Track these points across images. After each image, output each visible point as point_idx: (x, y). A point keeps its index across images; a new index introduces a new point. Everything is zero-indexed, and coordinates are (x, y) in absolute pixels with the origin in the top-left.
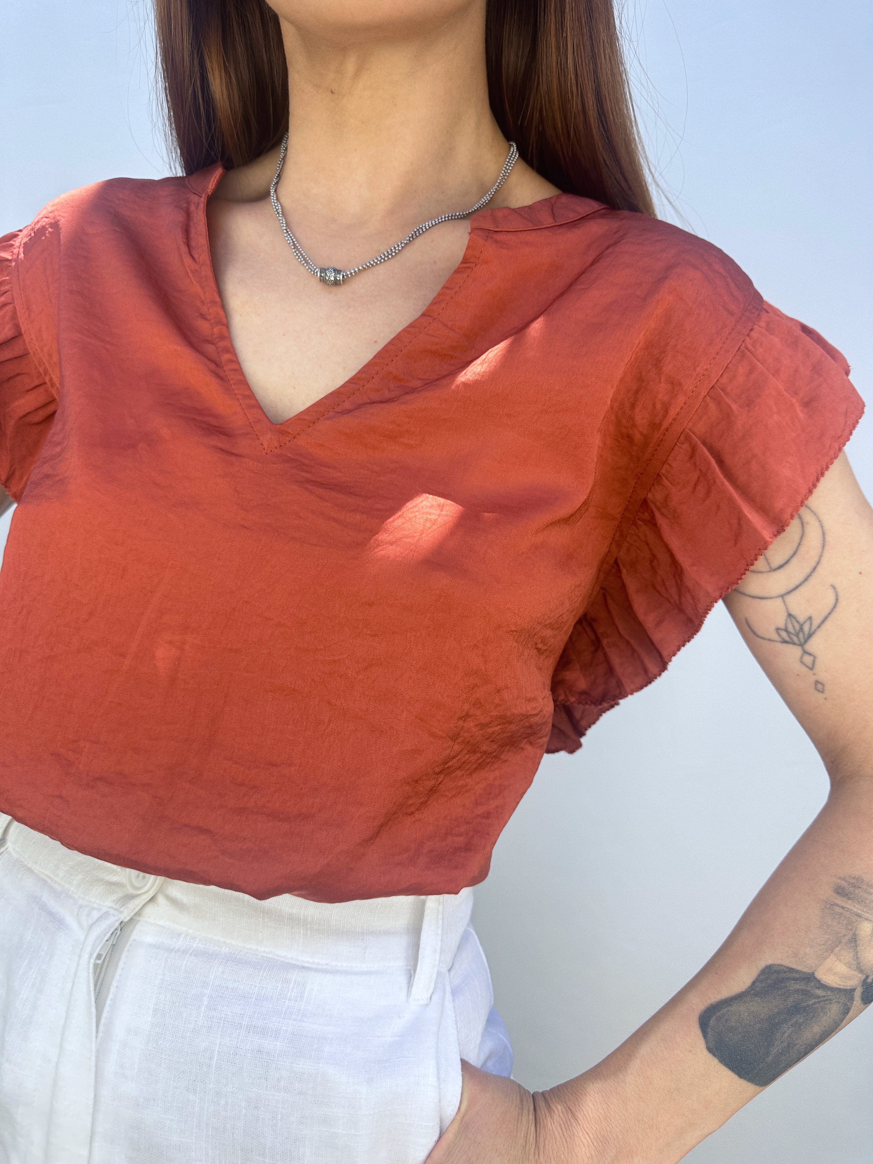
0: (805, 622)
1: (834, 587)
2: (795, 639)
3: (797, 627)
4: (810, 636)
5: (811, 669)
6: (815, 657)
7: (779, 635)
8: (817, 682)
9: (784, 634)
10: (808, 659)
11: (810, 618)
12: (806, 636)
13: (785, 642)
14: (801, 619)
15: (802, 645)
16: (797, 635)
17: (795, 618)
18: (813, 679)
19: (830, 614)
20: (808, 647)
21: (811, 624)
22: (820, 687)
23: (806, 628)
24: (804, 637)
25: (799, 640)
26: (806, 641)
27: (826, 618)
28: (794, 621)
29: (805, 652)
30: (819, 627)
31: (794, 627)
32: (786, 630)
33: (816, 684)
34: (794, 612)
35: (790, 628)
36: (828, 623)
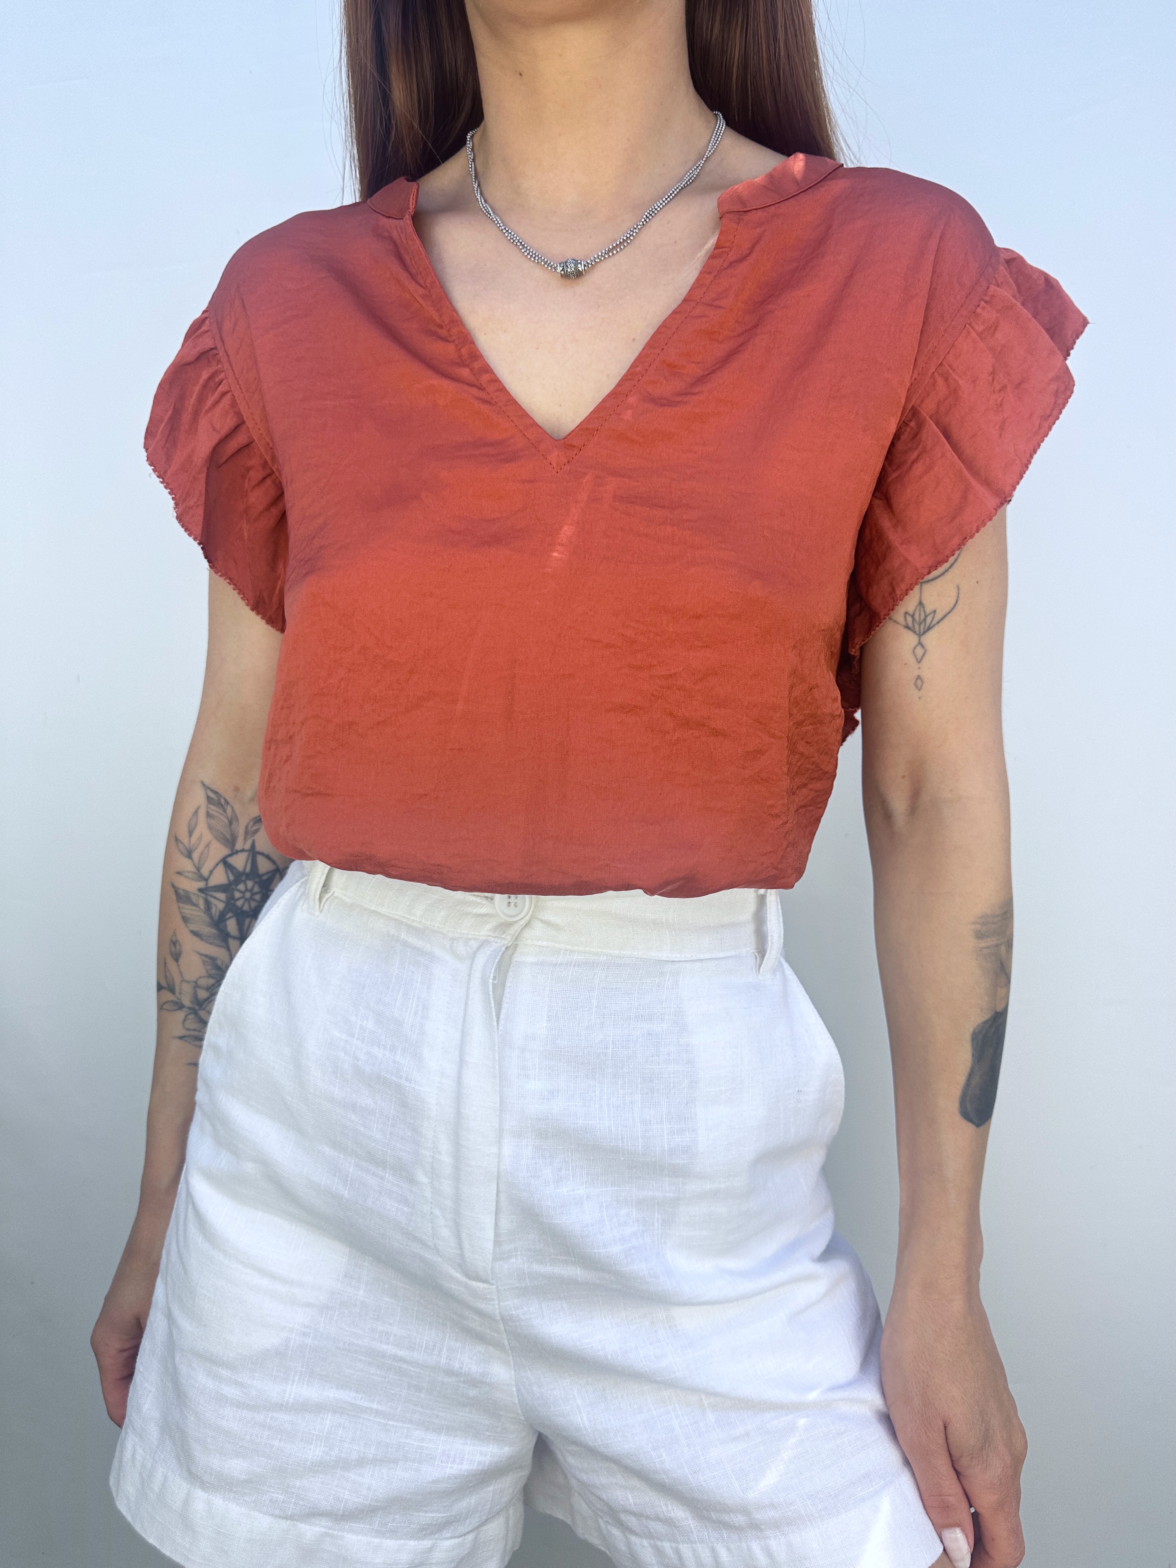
0: (929, 614)
1: (958, 589)
2: (917, 627)
3: (922, 617)
4: (929, 628)
5: (919, 662)
6: (926, 651)
7: (906, 619)
8: (919, 677)
9: (909, 619)
10: (919, 651)
11: (935, 611)
12: (926, 628)
13: (907, 627)
14: (928, 610)
15: (920, 635)
16: (920, 624)
17: (924, 608)
18: (916, 673)
19: (949, 613)
20: (923, 639)
21: (933, 618)
22: (919, 682)
23: (929, 620)
24: (924, 628)
25: (920, 630)
26: (924, 633)
27: (945, 616)
28: (922, 609)
29: (920, 643)
30: (938, 623)
31: (920, 615)
32: (913, 616)
33: (917, 679)
34: (924, 602)
35: (917, 617)
36: (946, 621)
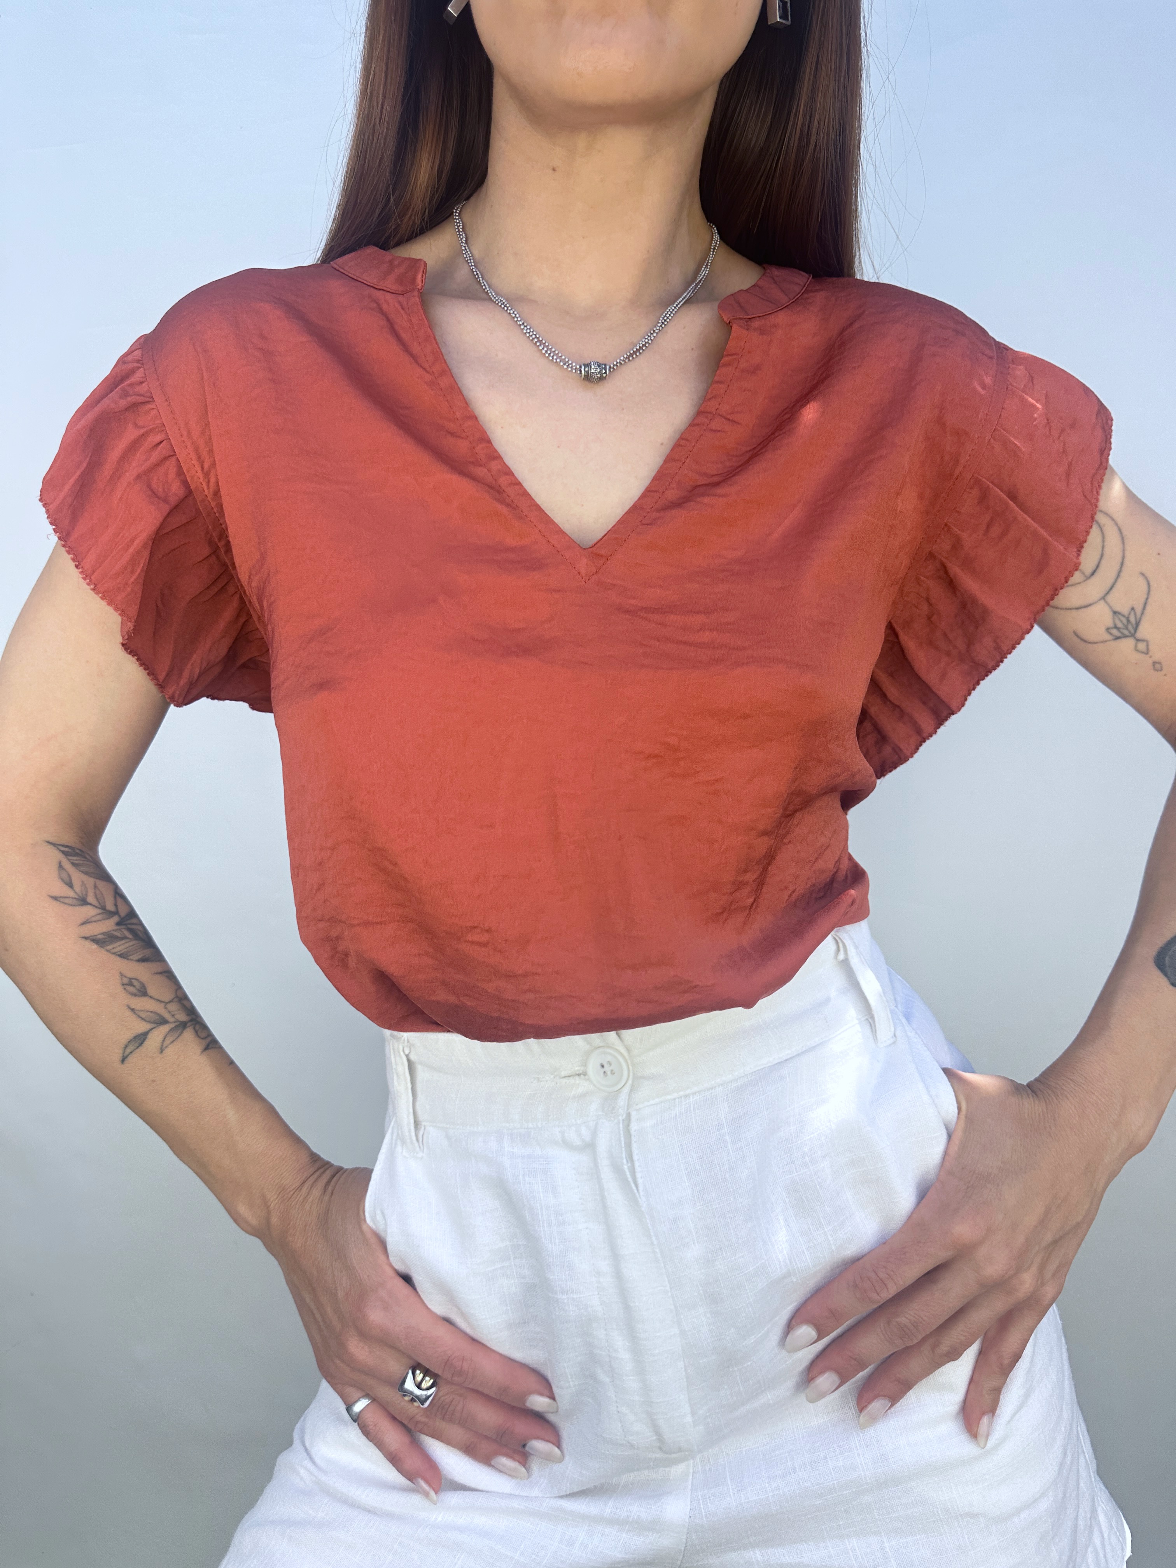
0: (1130, 614)
1: (1143, 574)
2: (1126, 632)
3: (1125, 621)
4: (1138, 624)
5: (1147, 653)
6: (1147, 642)
7: (1111, 634)
8: (1154, 663)
9: (1115, 632)
10: (1142, 646)
11: (1133, 609)
12: (1135, 626)
13: (1117, 638)
14: (1125, 611)
15: (1133, 635)
16: (1127, 628)
17: (1120, 613)
18: (1150, 661)
19: (1147, 599)
20: (1139, 635)
21: (1135, 614)
22: (1158, 666)
23: (1132, 619)
24: (1133, 627)
25: (1130, 632)
26: (1136, 630)
27: (1145, 604)
28: (1120, 616)
29: (1138, 640)
30: (1142, 613)
31: (1121, 621)
32: (1116, 627)
33: (1154, 665)
34: (1117, 609)
35: (1119, 625)
36: (1148, 607)
